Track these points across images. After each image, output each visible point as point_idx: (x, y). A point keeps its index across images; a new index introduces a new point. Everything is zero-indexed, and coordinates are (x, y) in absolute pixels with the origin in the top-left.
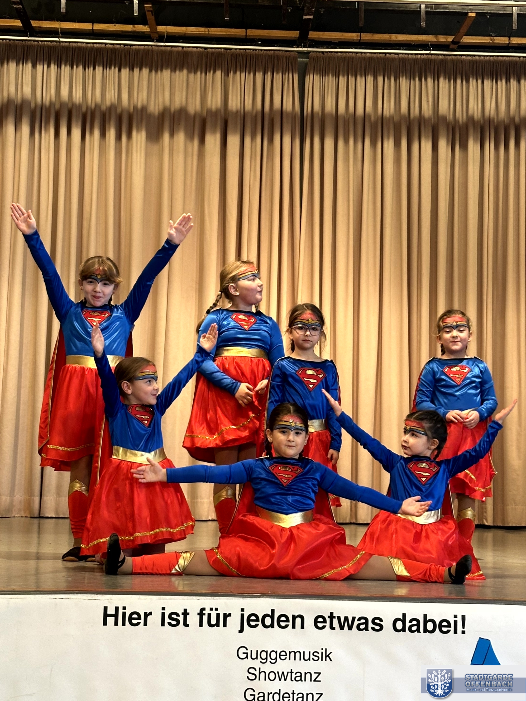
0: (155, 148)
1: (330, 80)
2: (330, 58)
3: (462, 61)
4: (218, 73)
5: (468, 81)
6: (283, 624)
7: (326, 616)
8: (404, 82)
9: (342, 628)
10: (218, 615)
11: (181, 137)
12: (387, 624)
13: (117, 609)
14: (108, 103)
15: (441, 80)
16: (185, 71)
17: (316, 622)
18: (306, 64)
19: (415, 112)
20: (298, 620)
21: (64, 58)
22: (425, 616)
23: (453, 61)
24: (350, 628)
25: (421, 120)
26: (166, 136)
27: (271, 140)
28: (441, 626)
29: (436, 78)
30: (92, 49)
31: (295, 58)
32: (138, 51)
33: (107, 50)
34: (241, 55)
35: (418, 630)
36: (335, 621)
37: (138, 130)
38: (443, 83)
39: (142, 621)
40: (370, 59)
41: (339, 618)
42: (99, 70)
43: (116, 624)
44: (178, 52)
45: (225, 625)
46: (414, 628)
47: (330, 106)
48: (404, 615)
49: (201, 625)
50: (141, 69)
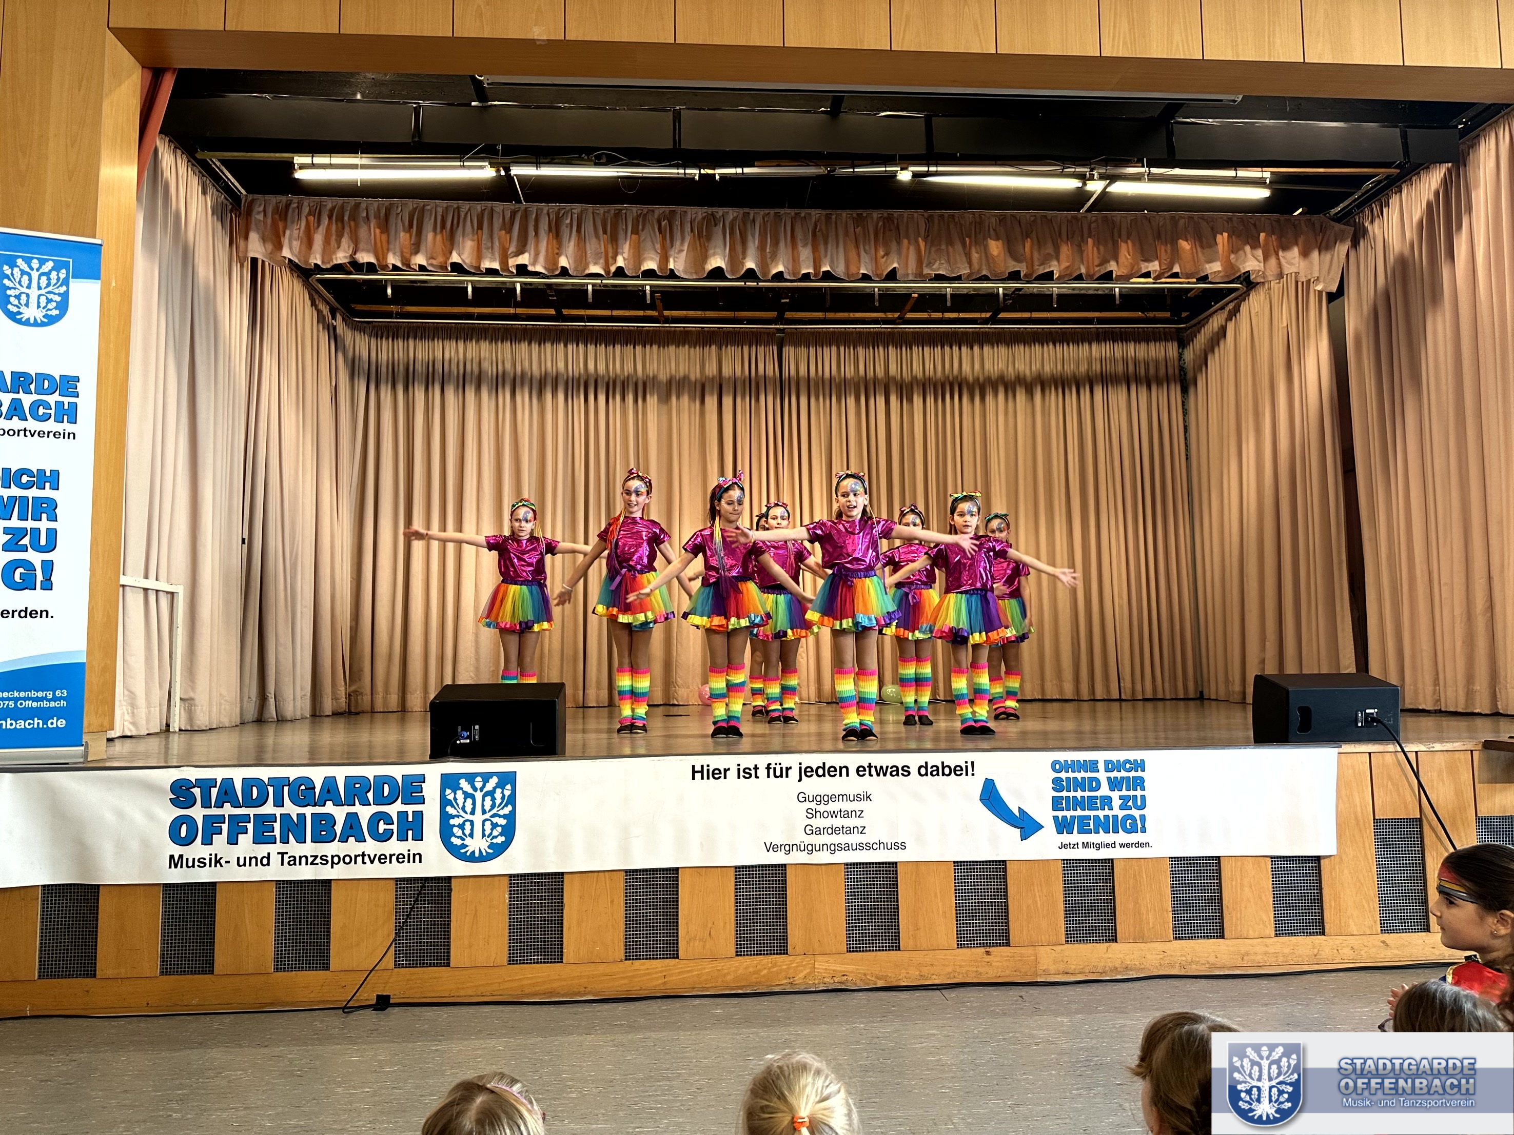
0: (664, 408)
1: (803, 351)
2: (802, 333)
3: (907, 333)
4: (713, 347)
5: (911, 349)
6: (832, 774)
7: (866, 765)
8: (861, 351)
9: (878, 775)
10: (781, 768)
11: (685, 399)
12: (914, 770)
13: (702, 766)
14: (626, 374)
15: (890, 348)
16: (687, 346)
17: (858, 771)
18: (783, 338)
19: (870, 374)
20: (844, 770)
21: (589, 339)
22: (943, 763)
23: (899, 332)
24: (885, 775)
25: (875, 379)
26: (674, 399)
27: (757, 400)
28: (955, 771)
29: (886, 346)
30: (611, 330)
31: (774, 334)
32: (649, 331)
33: (624, 331)
34: (731, 332)
35: (938, 774)
36: (873, 770)
37: (652, 395)
38: (892, 350)
39: (722, 775)
40: (833, 333)
41: (876, 767)
42: (618, 347)
43: (702, 778)
44: (681, 332)
45: (787, 776)
46: (935, 773)
47: (803, 371)
48: (926, 763)
49: (768, 777)
50: (651, 346)
